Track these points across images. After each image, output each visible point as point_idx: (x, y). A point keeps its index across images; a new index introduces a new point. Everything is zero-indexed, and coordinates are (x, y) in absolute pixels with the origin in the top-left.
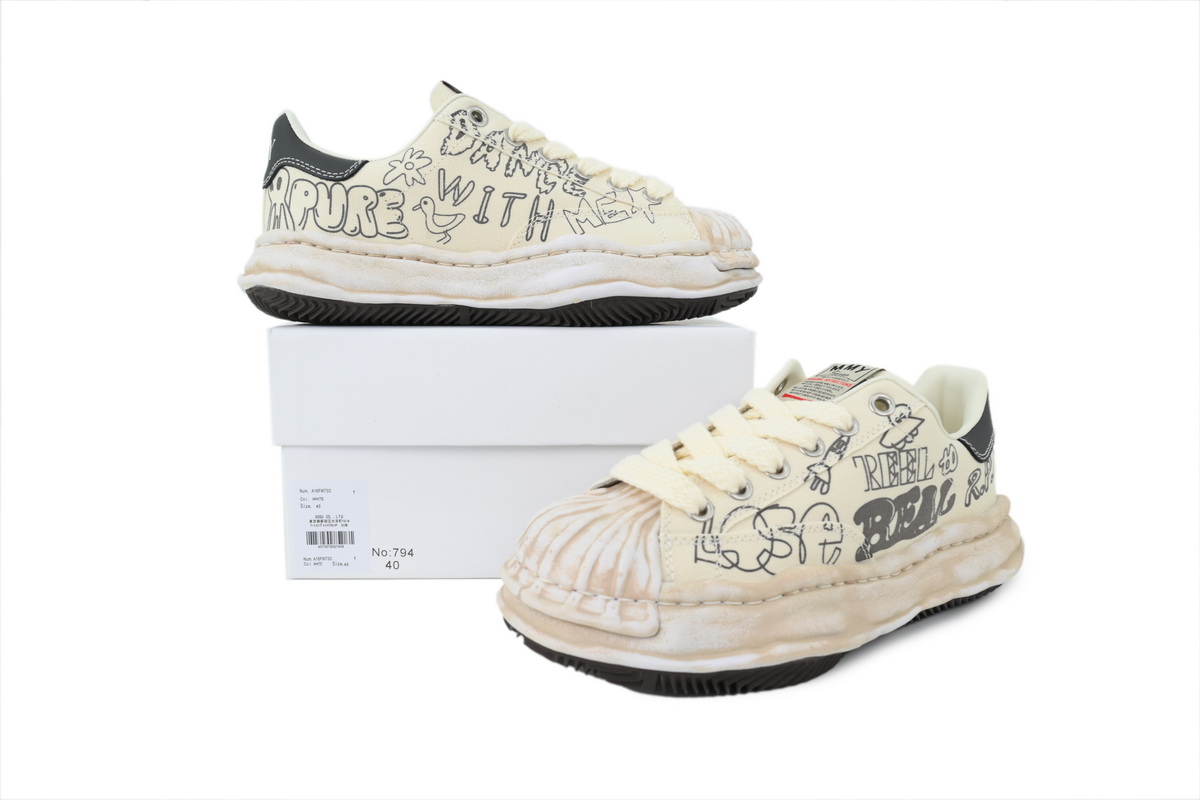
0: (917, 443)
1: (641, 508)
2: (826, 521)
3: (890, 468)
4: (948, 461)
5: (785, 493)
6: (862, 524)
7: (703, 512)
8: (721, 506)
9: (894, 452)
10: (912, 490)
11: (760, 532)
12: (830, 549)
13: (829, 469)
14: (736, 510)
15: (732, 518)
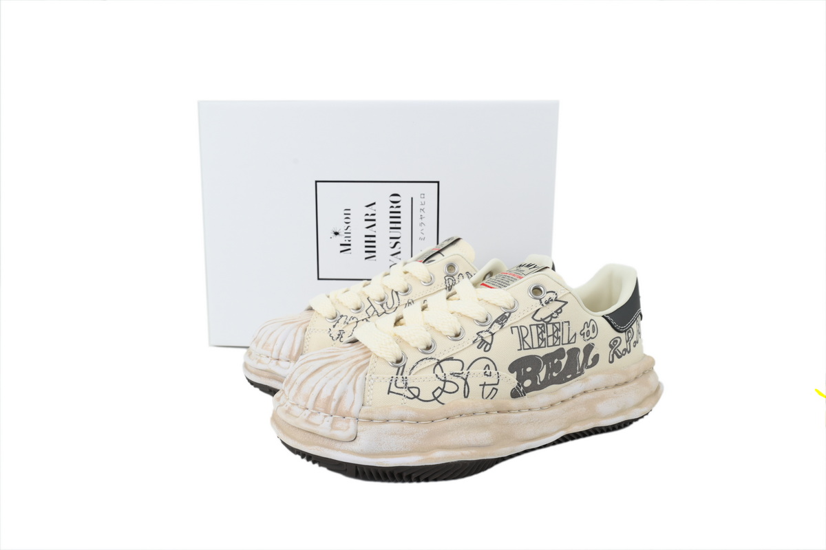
0: (561, 318)
1: (361, 357)
2: (487, 370)
3: (538, 335)
4: (588, 331)
5: (458, 350)
6: (516, 372)
7: (399, 361)
8: (412, 358)
9: (542, 325)
10: (558, 350)
11: (437, 376)
12: (488, 389)
13: (493, 335)
14: (422, 360)
15: (418, 365)
